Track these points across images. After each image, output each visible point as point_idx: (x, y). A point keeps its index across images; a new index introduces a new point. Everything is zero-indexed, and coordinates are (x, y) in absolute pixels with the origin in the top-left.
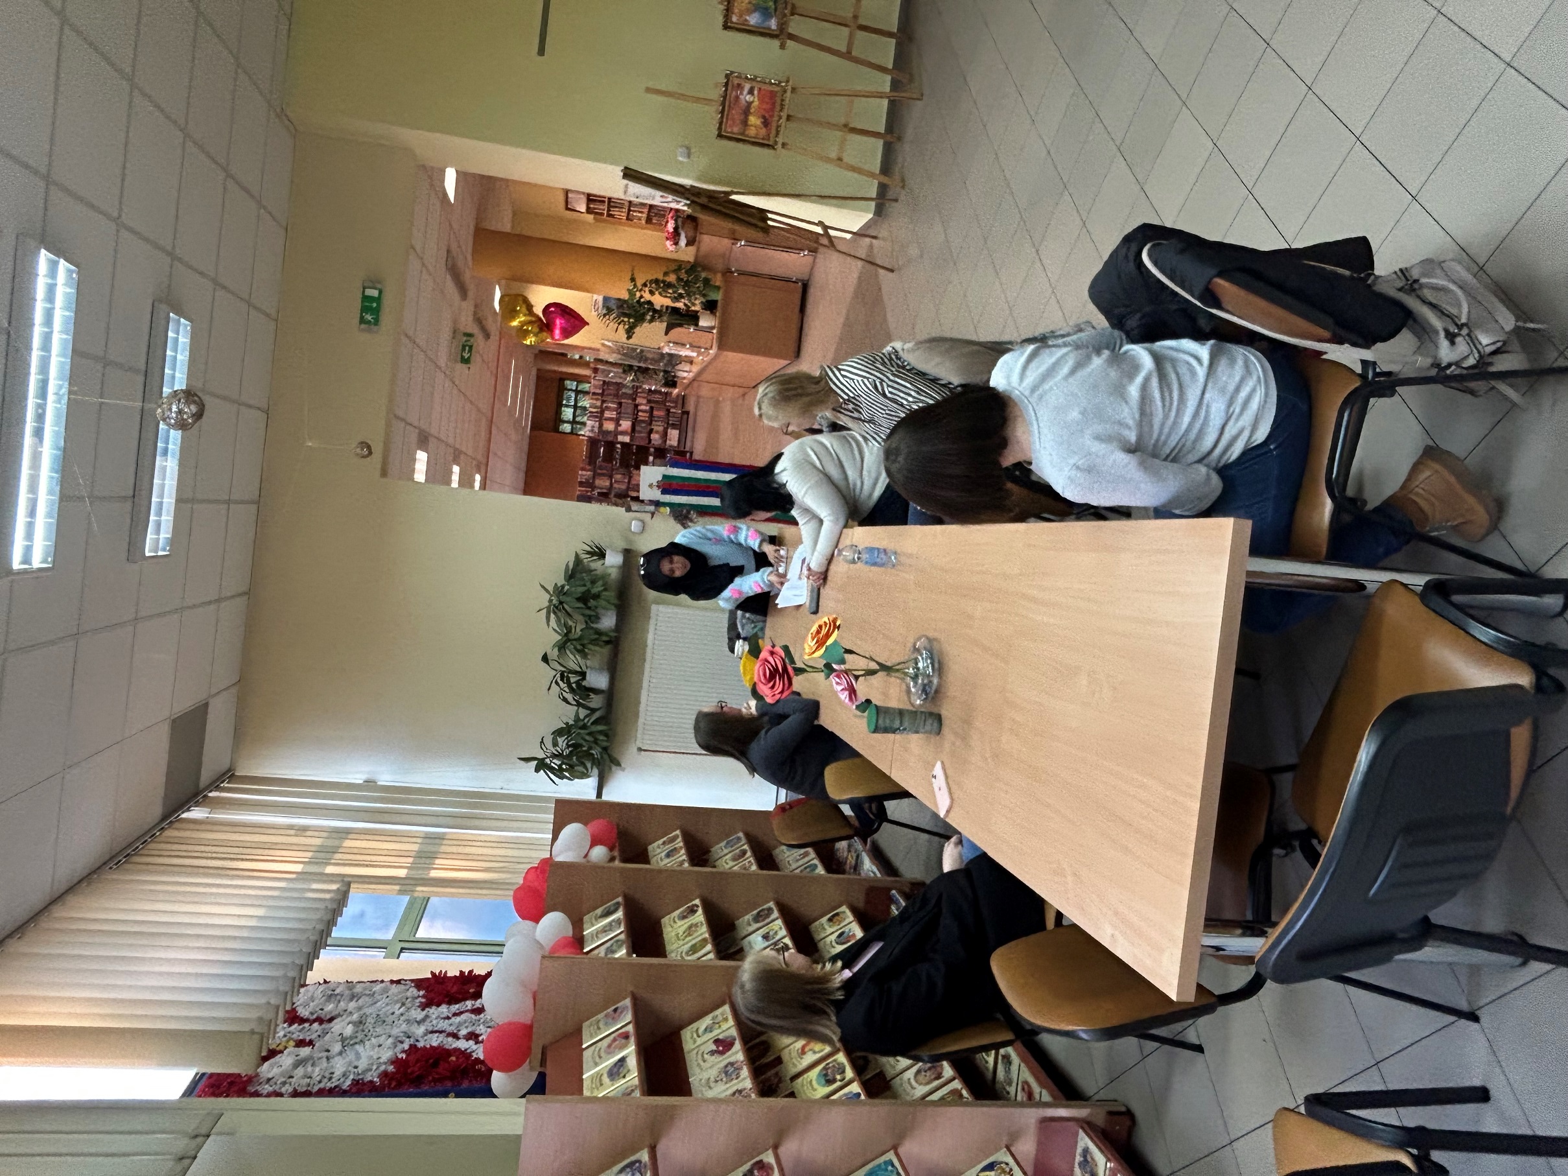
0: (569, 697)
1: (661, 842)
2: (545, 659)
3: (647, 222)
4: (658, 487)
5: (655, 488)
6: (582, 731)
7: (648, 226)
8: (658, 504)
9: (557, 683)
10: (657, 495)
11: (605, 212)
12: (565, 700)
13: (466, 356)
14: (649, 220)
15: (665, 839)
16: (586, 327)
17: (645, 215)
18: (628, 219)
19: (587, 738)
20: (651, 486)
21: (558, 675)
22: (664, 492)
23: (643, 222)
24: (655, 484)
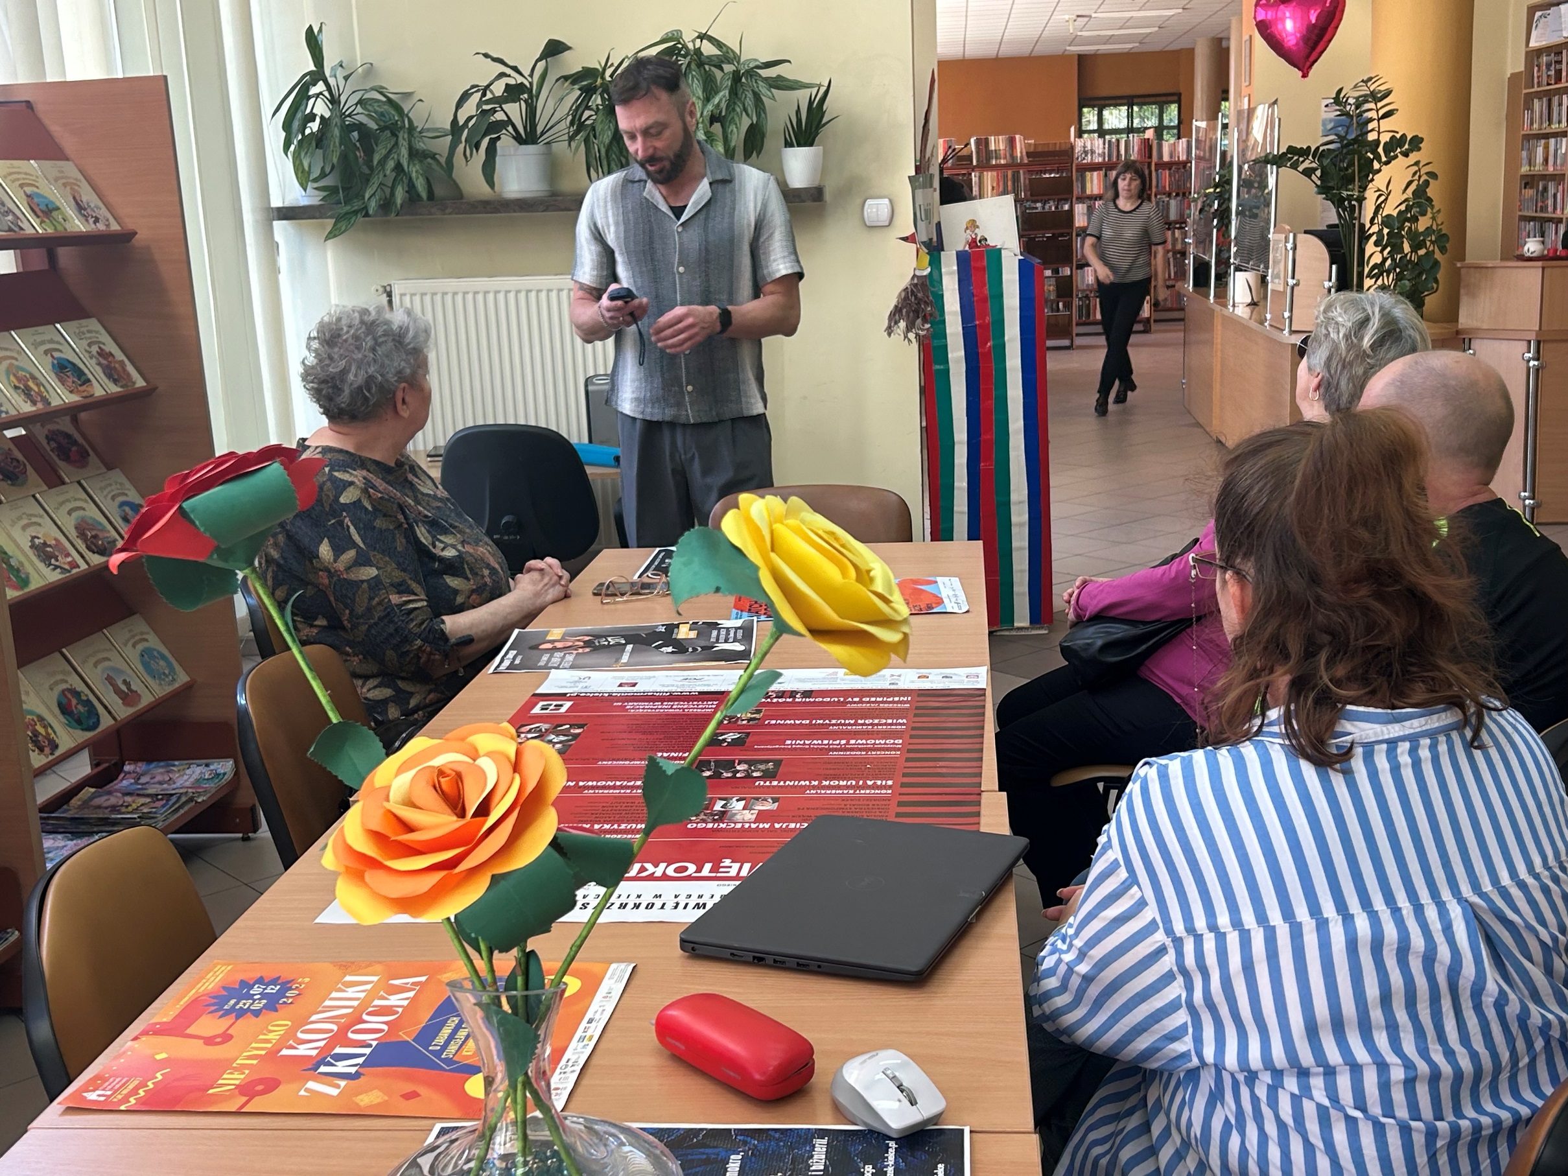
0: (470, 108)
1: (111, 347)
2: (554, 49)
3: (1523, 177)
4: (973, 243)
5: (968, 236)
6: (404, 152)
7: (1517, 184)
8: (934, 248)
9: (502, 75)
10: (956, 242)
11: (1536, 89)
12: (465, 96)
14: (1529, 181)
15: (119, 355)
16: (1300, 74)
17: (1538, 168)
18: (1528, 138)
19: (391, 164)
20: (973, 225)
21: (520, 79)
22: (961, 257)
23: (1525, 169)
24: (980, 233)
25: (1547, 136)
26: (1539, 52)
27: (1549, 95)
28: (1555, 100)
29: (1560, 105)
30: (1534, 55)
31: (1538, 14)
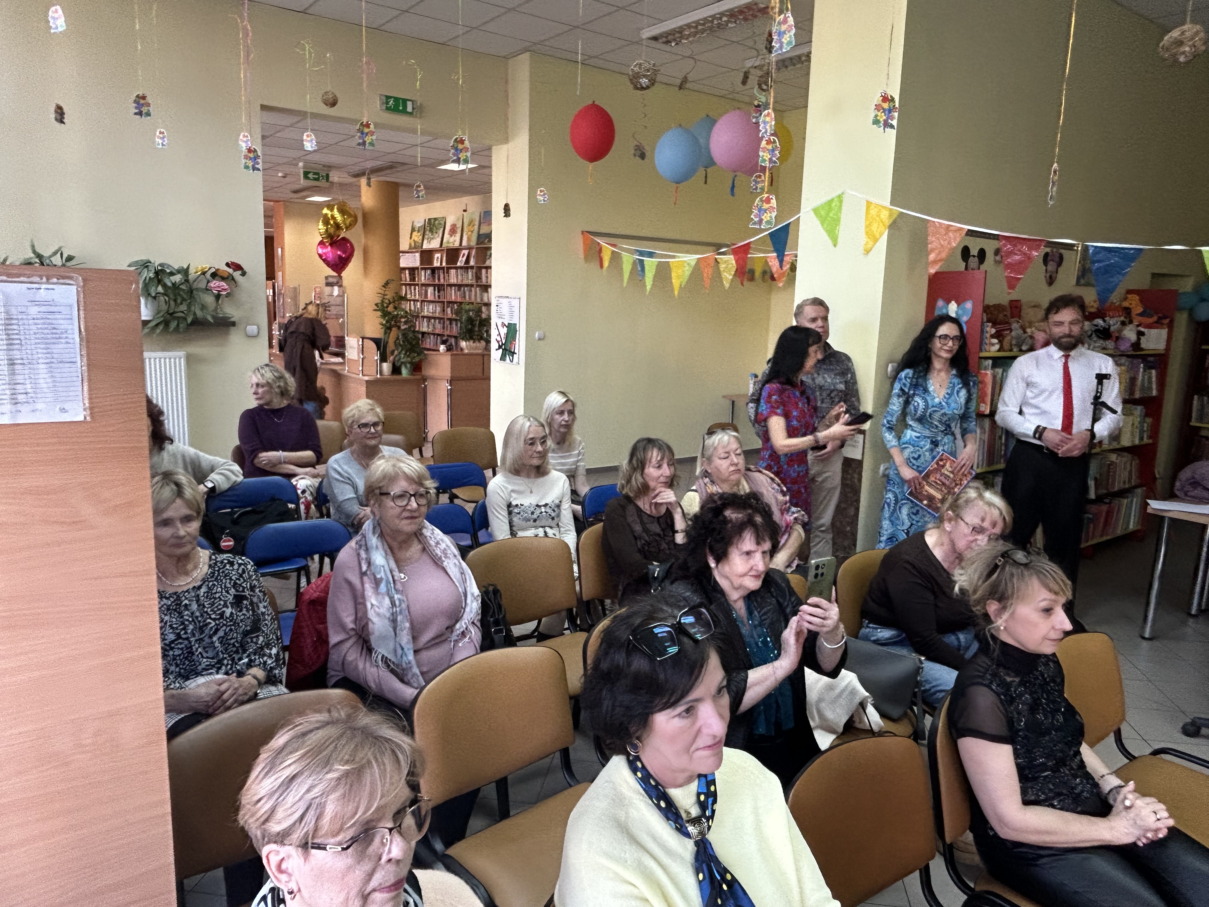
11: (404, 282)
13: (311, 176)
26: (404, 269)
28: (412, 287)
29: (415, 289)
31: (402, 254)
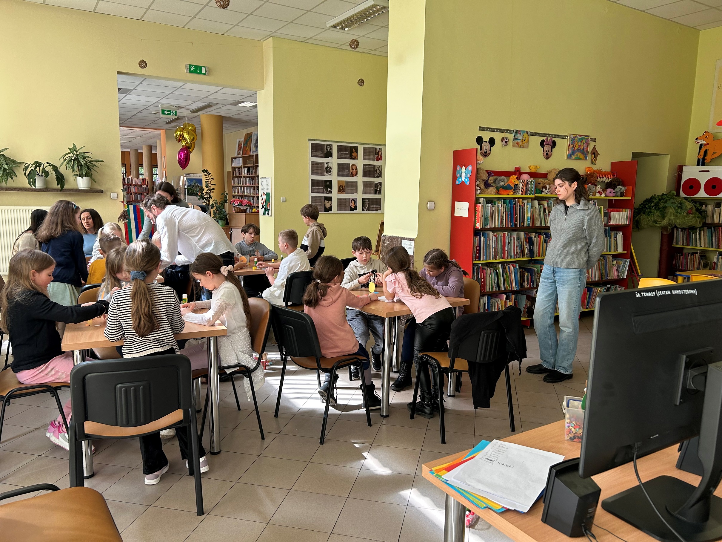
3: (233, 195)
11: (235, 176)
13: (166, 112)
16: (183, 169)
17: (236, 194)
18: (234, 186)
23: (233, 193)
25: (238, 187)
26: (235, 168)
27: (238, 177)
28: (239, 179)
29: (240, 180)
30: (234, 168)
31: (234, 159)
